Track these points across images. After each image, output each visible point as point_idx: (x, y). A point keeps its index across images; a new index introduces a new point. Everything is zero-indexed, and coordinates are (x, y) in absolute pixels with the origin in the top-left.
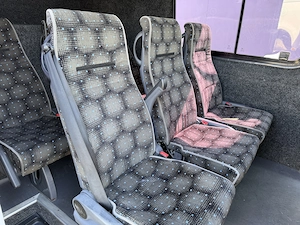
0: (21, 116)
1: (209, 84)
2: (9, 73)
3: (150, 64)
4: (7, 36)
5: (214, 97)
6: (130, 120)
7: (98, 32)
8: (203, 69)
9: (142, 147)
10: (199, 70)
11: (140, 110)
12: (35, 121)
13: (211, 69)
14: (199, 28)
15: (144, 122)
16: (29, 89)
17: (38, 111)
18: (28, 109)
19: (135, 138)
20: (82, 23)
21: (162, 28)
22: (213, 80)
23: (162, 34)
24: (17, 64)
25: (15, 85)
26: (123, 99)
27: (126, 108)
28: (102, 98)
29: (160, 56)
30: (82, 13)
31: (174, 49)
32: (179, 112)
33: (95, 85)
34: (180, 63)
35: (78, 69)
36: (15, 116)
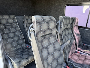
0: (16, 47)
1: (78, 37)
2: (13, 32)
3: (62, 32)
4: (14, 20)
5: (79, 42)
6: (57, 54)
7: (48, 23)
8: (76, 32)
9: (60, 64)
10: (75, 33)
11: (60, 50)
12: (20, 49)
13: (78, 32)
14: (75, 19)
15: (61, 55)
16: (19, 37)
17: (21, 45)
18: (18, 44)
19: (58, 61)
20: (44, 20)
21: (66, 20)
22: (79, 36)
23: (66, 22)
24: (16, 29)
25: (15, 36)
26: (54, 46)
27: (55, 49)
28: (48, 47)
29: (65, 29)
30: (44, 16)
31: (69, 27)
32: (70, 49)
33: (46, 42)
34: (70, 31)
35: (41, 37)
36: (14, 47)
